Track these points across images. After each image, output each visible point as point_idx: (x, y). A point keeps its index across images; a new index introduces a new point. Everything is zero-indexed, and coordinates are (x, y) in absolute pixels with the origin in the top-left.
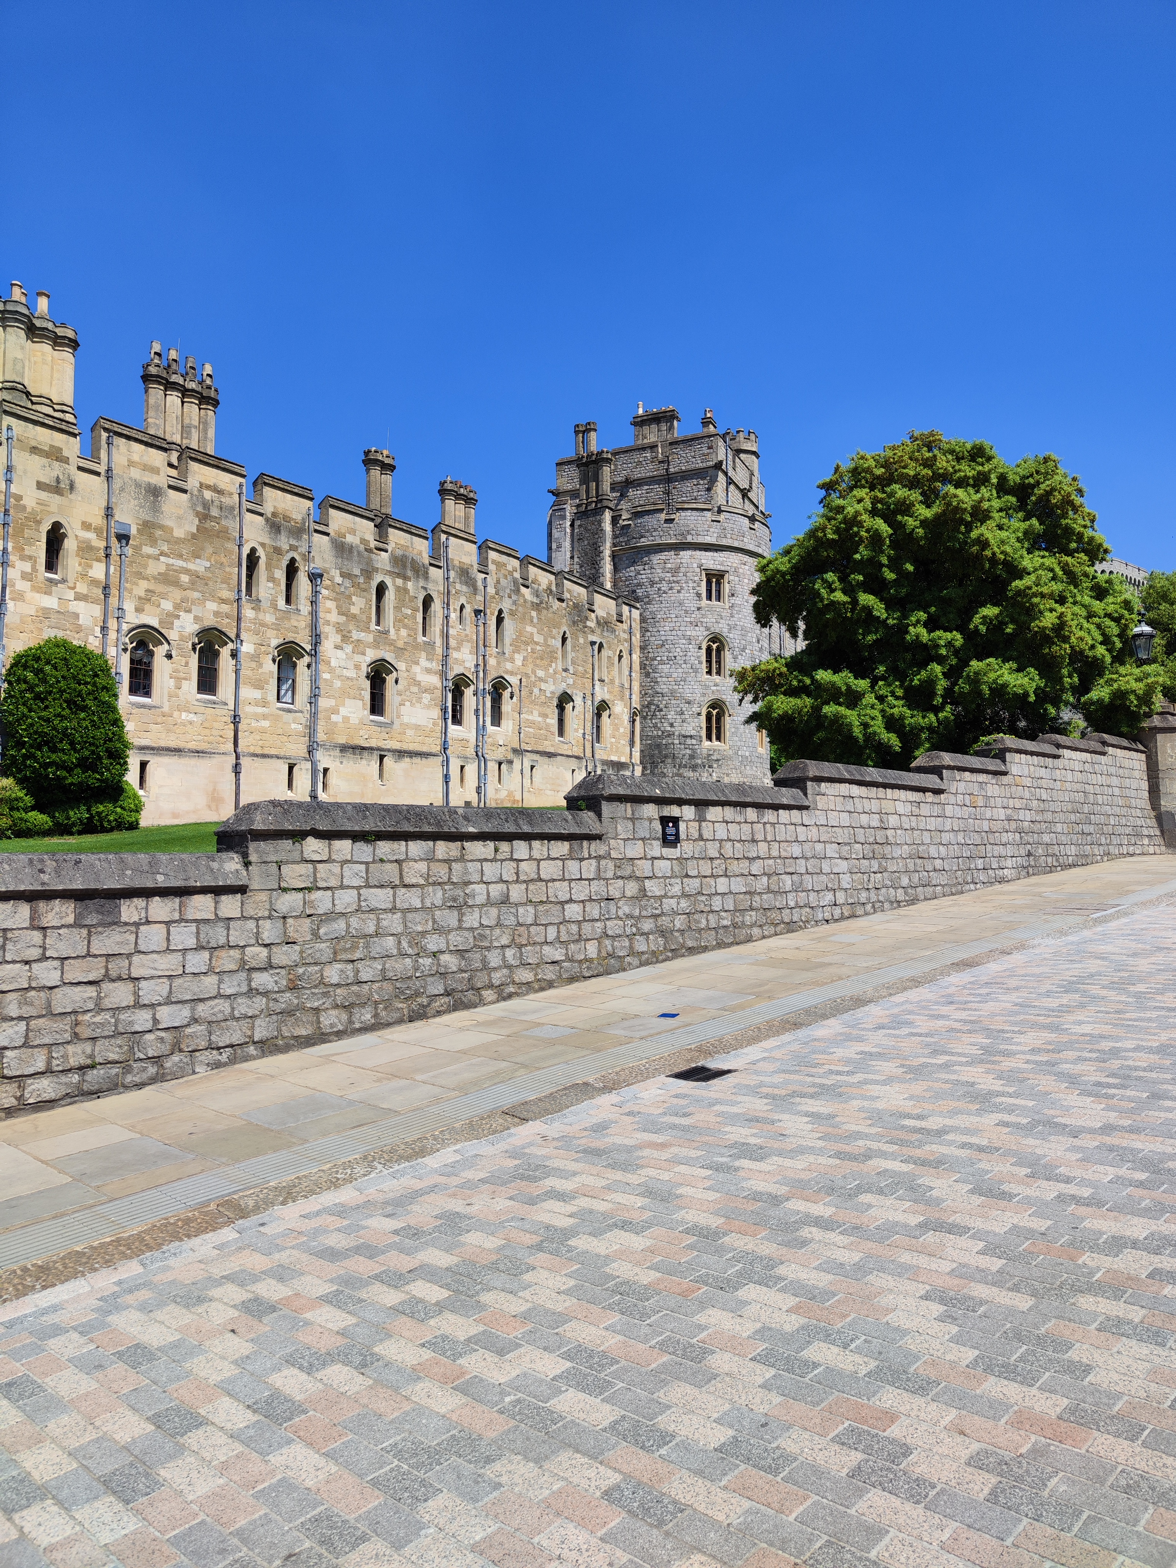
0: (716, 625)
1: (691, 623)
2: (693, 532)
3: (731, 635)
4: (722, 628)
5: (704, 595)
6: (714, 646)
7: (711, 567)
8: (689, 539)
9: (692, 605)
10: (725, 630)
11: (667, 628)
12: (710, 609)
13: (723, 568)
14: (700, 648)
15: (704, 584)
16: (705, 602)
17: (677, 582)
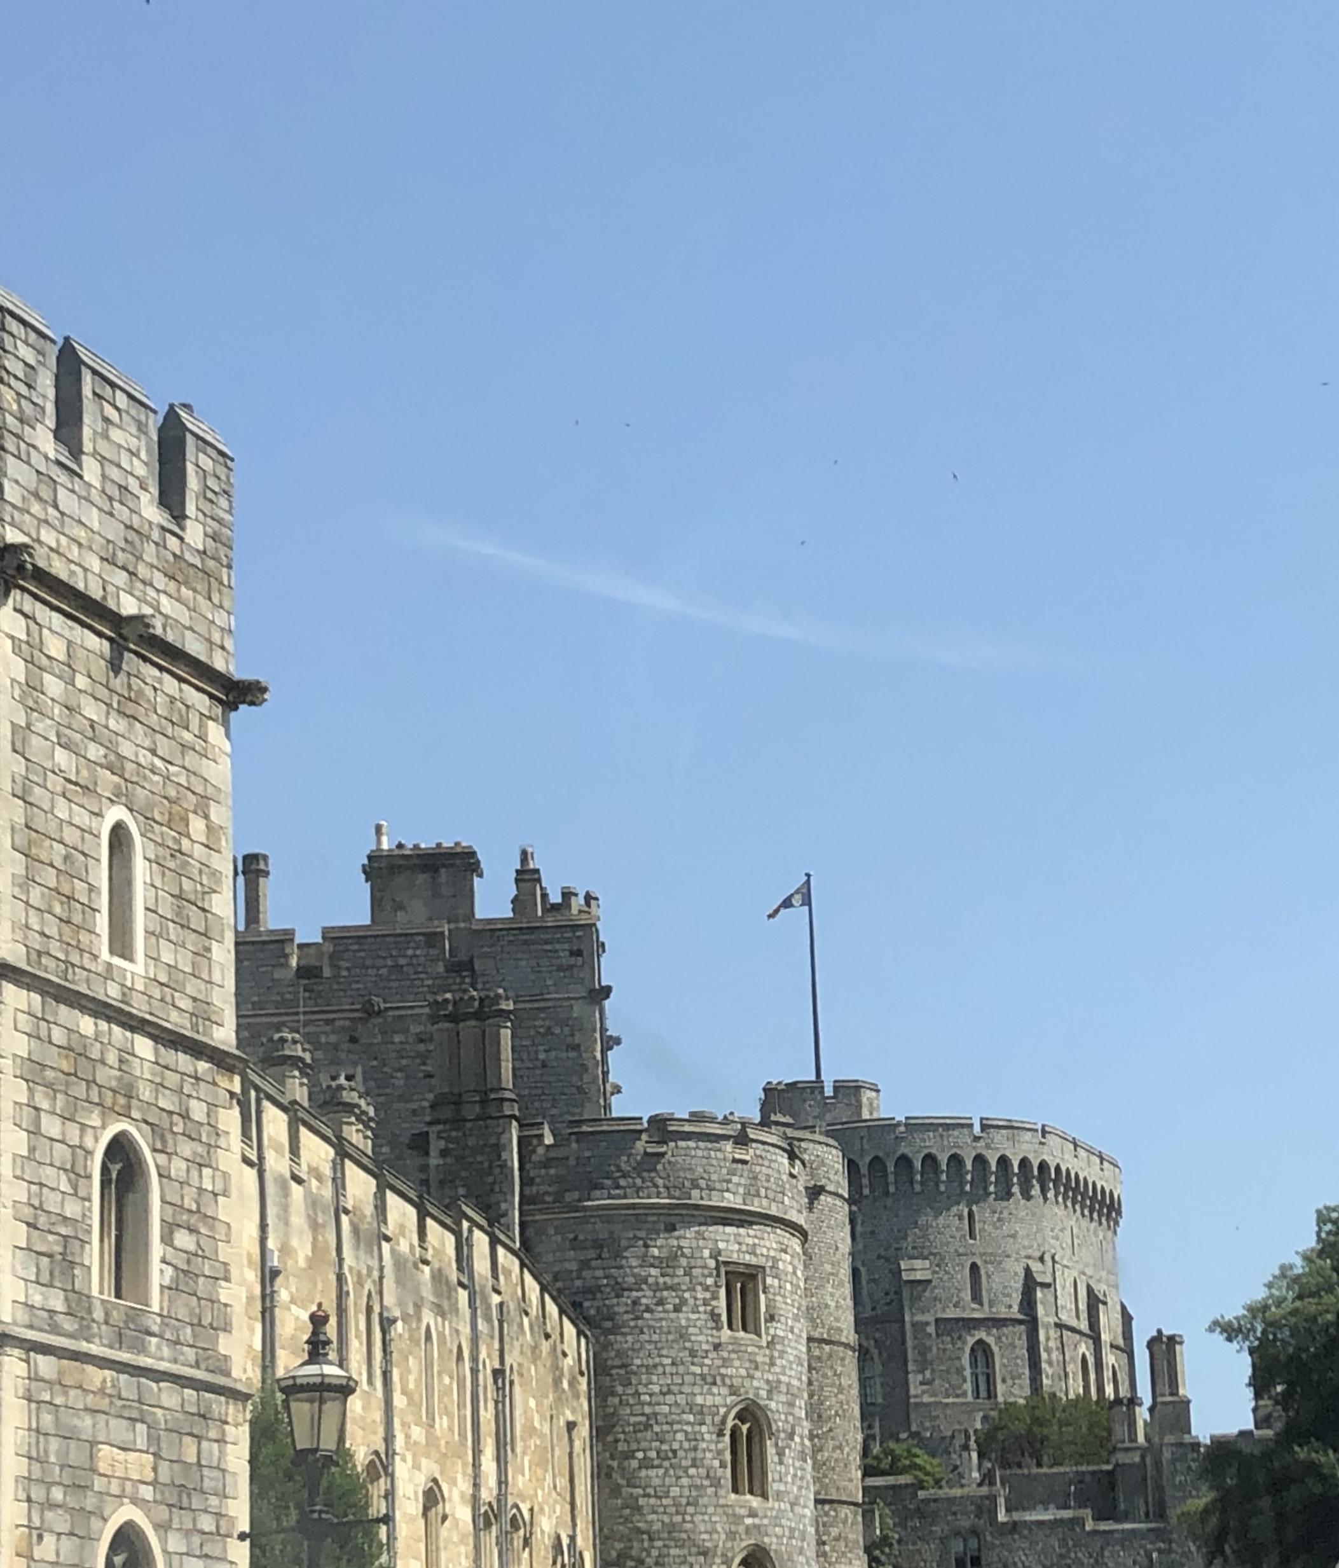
0: (747, 1383)
1: (703, 1377)
2: (702, 1183)
3: (773, 1405)
4: (757, 1388)
5: (724, 1318)
6: (745, 1428)
7: (735, 1257)
8: (696, 1197)
9: (702, 1339)
10: (763, 1394)
11: (656, 1389)
12: (738, 1348)
13: (754, 1261)
14: (720, 1434)
15: (723, 1292)
16: (726, 1333)
17: (671, 1288)
